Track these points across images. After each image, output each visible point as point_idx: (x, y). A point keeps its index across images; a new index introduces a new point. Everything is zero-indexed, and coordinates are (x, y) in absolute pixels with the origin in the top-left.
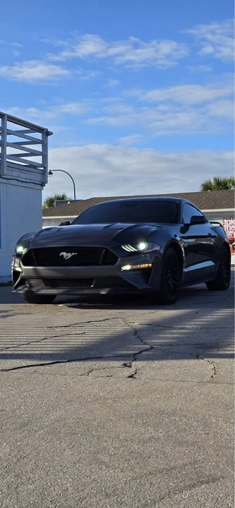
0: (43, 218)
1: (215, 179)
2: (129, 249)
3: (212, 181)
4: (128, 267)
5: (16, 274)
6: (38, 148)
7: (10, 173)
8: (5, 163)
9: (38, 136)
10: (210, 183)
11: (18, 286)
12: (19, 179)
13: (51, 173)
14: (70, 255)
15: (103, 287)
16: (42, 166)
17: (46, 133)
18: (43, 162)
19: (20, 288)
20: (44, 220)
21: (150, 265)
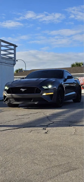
0: (14, 77)
2: (45, 87)
3: (75, 63)
4: (45, 94)
5: (5, 97)
6: (12, 51)
10: (74, 64)
11: (5, 101)
12: (6, 63)
14: (24, 90)
15: (36, 101)
16: (14, 58)
17: (15, 46)
18: (14, 56)
20: (15, 77)
21: (53, 93)
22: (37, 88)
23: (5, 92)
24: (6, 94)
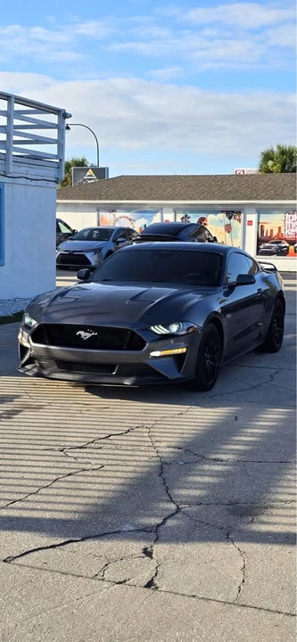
0: (58, 201)
1: (279, 147)
2: (160, 330)
3: (275, 149)
6: (53, 134)
7: (18, 170)
8: (11, 157)
9: (53, 119)
10: (273, 152)
12: (28, 176)
13: (68, 128)
14: (89, 335)
15: (128, 375)
16: (56, 157)
17: (63, 115)
18: (58, 152)
19: (28, 367)
20: (58, 204)
21: (185, 350)
22: (133, 333)
23: (26, 334)
24: (29, 342)
